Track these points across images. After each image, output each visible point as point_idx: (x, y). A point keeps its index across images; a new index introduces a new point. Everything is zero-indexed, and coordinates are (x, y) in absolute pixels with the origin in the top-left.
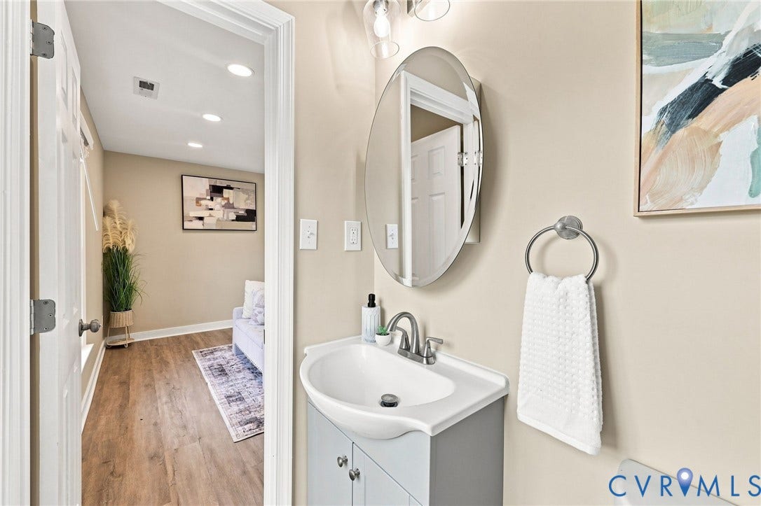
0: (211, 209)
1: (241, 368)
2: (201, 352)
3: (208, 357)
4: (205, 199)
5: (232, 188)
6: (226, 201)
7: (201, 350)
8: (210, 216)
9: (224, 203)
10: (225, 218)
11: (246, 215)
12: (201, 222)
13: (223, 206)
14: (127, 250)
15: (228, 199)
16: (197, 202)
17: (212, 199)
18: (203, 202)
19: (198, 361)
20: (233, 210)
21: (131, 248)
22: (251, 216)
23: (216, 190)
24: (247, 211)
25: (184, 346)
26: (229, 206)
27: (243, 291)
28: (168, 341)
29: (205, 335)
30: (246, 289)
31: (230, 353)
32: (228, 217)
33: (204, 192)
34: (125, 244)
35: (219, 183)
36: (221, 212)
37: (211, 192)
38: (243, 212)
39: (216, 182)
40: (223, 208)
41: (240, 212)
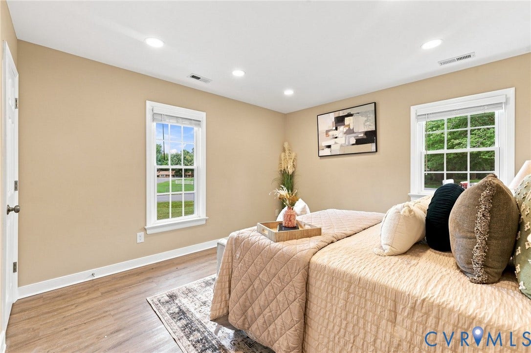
0: (336, 138)
4: (332, 130)
5: (352, 115)
6: (347, 128)
8: (336, 143)
9: (345, 129)
10: (347, 143)
11: (365, 137)
12: (329, 149)
13: (344, 133)
15: (349, 126)
16: (327, 134)
17: (336, 129)
18: (331, 133)
20: (353, 135)
22: (371, 137)
23: (340, 120)
24: (366, 133)
26: (350, 132)
32: (349, 142)
33: (331, 124)
35: (341, 114)
36: (344, 138)
37: (336, 123)
38: (362, 135)
39: (339, 114)
40: (344, 135)
41: (359, 136)
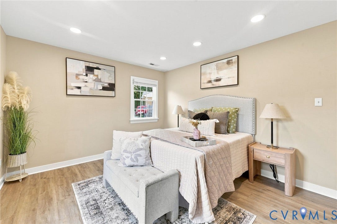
0: (86, 82)
1: (113, 203)
2: (79, 185)
3: (84, 190)
4: (82, 75)
5: (99, 69)
6: (96, 77)
7: (79, 182)
8: (86, 86)
9: (95, 78)
10: (95, 88)
11: (109, 86)
12: (79, 90)
13: (94, 80)
14: (23, 109)
15: (97, 76)
16: (77, 77)
17: (87, 75)
18: (81, 77)
19: (76, 196)
20: (100, 83)
21: (26, 107)
22: (111, 87)
23: (90, 70)
24: (109, 84)
25: (66, 178)
26: (98, 80)
27: (112, 139)
28: (54, 174)
29: (82, 166)
30: (113, 137)
31: (101, 185)
32: (97, 88)
33: (81, 70)
34: (21, 104)
35: (91, 65)
36: (93, 84)
37: (86, 71)
38: (107, 85)
39: (90, 64)
40: (94, 82)
41: (105, 85)
